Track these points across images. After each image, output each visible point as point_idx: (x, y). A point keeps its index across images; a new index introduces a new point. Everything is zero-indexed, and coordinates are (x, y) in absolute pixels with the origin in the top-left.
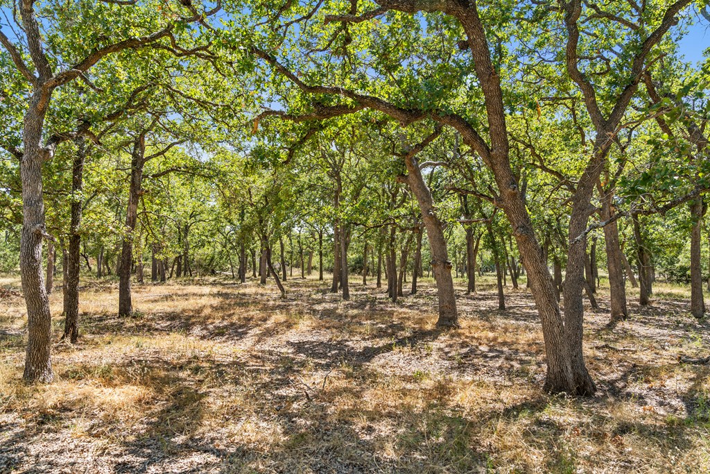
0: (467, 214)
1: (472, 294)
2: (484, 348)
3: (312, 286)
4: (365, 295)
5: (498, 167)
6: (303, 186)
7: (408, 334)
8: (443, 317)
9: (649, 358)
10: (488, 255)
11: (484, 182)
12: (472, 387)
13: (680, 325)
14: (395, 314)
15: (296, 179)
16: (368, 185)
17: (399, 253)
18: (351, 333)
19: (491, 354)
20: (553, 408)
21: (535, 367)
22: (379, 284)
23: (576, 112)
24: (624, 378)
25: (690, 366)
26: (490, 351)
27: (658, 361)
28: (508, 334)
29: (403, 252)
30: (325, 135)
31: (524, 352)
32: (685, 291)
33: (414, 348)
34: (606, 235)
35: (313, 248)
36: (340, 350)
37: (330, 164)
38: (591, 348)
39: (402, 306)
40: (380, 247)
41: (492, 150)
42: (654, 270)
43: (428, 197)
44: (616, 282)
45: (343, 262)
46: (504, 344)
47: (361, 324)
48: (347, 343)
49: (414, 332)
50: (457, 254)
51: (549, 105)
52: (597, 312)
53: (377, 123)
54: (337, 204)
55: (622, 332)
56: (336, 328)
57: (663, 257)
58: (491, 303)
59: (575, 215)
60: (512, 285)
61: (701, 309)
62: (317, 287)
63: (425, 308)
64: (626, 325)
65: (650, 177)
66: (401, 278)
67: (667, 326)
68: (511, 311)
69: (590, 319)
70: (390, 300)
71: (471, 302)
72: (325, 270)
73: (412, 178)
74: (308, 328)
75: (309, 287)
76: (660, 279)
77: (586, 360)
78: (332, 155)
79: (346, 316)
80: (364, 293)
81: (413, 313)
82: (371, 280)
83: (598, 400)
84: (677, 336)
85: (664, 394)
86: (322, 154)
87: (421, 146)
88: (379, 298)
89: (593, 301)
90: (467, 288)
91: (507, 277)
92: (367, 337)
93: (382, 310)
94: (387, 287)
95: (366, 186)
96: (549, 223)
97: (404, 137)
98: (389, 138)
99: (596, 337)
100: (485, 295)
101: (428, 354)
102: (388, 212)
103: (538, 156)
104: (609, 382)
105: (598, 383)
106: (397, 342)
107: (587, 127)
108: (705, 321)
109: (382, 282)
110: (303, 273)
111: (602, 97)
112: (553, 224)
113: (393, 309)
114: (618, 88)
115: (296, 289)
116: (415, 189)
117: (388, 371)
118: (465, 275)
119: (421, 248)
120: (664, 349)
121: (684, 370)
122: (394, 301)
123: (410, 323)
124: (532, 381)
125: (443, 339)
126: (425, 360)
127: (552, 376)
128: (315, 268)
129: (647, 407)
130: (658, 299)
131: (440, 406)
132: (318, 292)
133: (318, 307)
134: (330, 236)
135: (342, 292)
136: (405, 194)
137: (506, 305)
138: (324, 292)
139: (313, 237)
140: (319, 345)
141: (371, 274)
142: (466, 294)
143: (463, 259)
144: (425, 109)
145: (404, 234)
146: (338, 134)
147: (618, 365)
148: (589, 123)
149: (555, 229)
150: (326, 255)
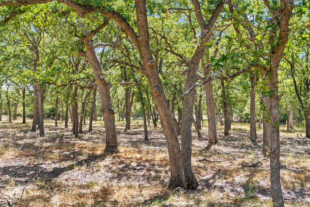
0: (126, 80)
1: (128, 131)
2: (134, 164)
3: (17, 128)
4: (56, 133)
5: (143, 48)
6: (9, 55)
7: (85, 158)
8: (109, 146)
9: (227, 165)
10: (138, 106)
11: (136, 59)
12: (125, 189)
13: (244, 146)
14: (76, 145)
15: (4, 49)
16: (59, 57)
17: (80, 104)
18: (45, 159)
19: (138, 168)
20: (173, 198)
21: (164, 174)
22: (66, 126)
23: (192, 19)
24: (214, 177)
25: (247, 168)
26: (138, 166)
27: (232, 166)
28: (149, 155)
29: (83, 103)
30: (25, 18)
31: (158, 165)
32: (247, 127)
33: (89, 167)
34: (206, 94)
35: (18, 101)
36: (36, 171)
37: (30, 41)
38: (197, 161)
39: (82, 140)
40: (67, 100)
41: (139, 37)
42: (232, 116)
43: (99, 66)
44: (211, 122)
45: (40, 110)
46: (147, 161)
47: (51, 152)
48: (41, 166)
49: (89, 156)
50: (120, 106)
51: (176, 12)
52: (201, 140)
53: (63, 12)
54: (35, 69)
55: (213, 151)
56: (34, 156)
57: (237, 108)
58: (140, 136)
59: (188, 81)
60: (153, 125)
61: (255, 137)
62: (21, 128)
63: (97, 141)
64: (216, 147)
65: (226, 57)
66: (81, 122)
67: (237, 147)
68: (152, 141)
69: (197, 144)
70: (74, 136)
71: (127, 136)
72: (27, 116)
73: (89, 53)
74: (12, 157)
75: (14, 128)
76: (236, 121)
77: (194, 168)
78: (32, 35)
79: (41, 148)
80: (56, 132)
81: (89, 144)
82: (61, 123)
83: (199, 191)
84: (242, 152)
85: (234, 185)
86: (24, 33)
87: (94, 32)
88: (66, 135)
89: (199, 134)
90: (125, 127)
91: (150, 120)
92: (56, 161)
93: (67, 142)
94: (72, 127)
95: (57, 58)
96: (175, 86)
97: (83, 25)
98: (73, 25)
99: (199, 154)
100: (136, 132)
101: (98, 170)
102: (72, 76)
103: (169, 44)
104: (205, 180)
105: (200, 181)
106: (77, 164)
107: (197, 28)
108: (256, 144)
109: (68, 124)
110: (10, 118)
111: (205, 10)
112: (177, 87)
113: (76, 142)
114: (213, 5)
115: (4, 130)
116: (91, 61)
117: (70, 183)
118: (125, 119)
119: (95, 102)
120: (235, 159)
121: (244, 171)
122: (76, 137)
123: (86, 150)
124: (162, 182)
125: (108, 160)
126: (96, 174)
127: (173, 179)
128: (20, 115)
129: (225, 193)
130: (234, 132)
131: (104, 202)
132: (21, 131)
133: (20, 142)
134: (31, 92)
135: (39, 132)
136: (84, 64)
137: (149, 138)
138: (26, 132)
139: (18, 93)
140: (21, 168)
141: (61, 119)
142: (124, 131)
143: (123, 110)
144: (95, 6)
145: (83, 91)
146: (34, 18)
147: (210, 170)
148: (198, 26)
149: (179, 90)
150: (28, 106)
